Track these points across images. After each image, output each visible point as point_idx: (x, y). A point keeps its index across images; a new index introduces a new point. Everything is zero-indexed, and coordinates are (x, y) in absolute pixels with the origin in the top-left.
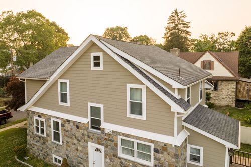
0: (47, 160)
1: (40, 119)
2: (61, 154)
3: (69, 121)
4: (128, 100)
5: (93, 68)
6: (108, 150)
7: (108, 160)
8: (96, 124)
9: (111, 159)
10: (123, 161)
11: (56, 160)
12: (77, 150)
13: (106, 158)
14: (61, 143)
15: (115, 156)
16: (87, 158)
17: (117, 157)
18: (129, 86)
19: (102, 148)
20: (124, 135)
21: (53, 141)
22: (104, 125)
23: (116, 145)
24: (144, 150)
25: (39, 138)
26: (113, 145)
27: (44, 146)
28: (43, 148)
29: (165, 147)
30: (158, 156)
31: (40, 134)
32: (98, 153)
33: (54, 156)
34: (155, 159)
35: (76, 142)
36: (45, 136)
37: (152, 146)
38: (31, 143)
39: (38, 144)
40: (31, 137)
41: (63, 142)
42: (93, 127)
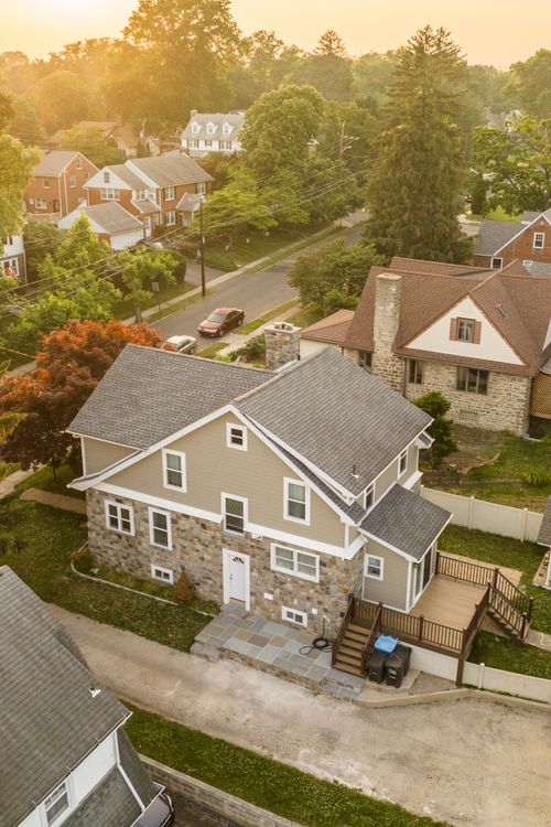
0: (139, 573)
1: (119, 507)
2: (170, 564)
3: (187, 517)
4: (286, 499)
5: (230, 445)
6: (256, 560)
7: (255, 574)
8: (234, 523)
9: (260, 573)
10: (278, 575)
11: (158, 573)
12: (203, 559)
13: (252, 570)
14: (170, 547)
15: (267, 568)
16: (221, 570)
17: (269, 570)
18: (287, 481)
19: (246, 558)
20: (279, 542)
21: (152, 542)
22: (248, 527)
23: (269, 555)
24: (306, 560)
25: (119, 536)
26: (263, 554)
27: (130, 551)
28: (128, 555)
29: (333, 560)
30: (325, 569)
31: (120, 529)
32: (237, 563)
33: (154, 568)
34: (321, 573)
35: (200, 547)
36: (132, 533)
37: (318, 558)
38: (99, 544)
39: (115, 546)
40: (98, 534)
41: (174, 547)
42: (228, 527)
